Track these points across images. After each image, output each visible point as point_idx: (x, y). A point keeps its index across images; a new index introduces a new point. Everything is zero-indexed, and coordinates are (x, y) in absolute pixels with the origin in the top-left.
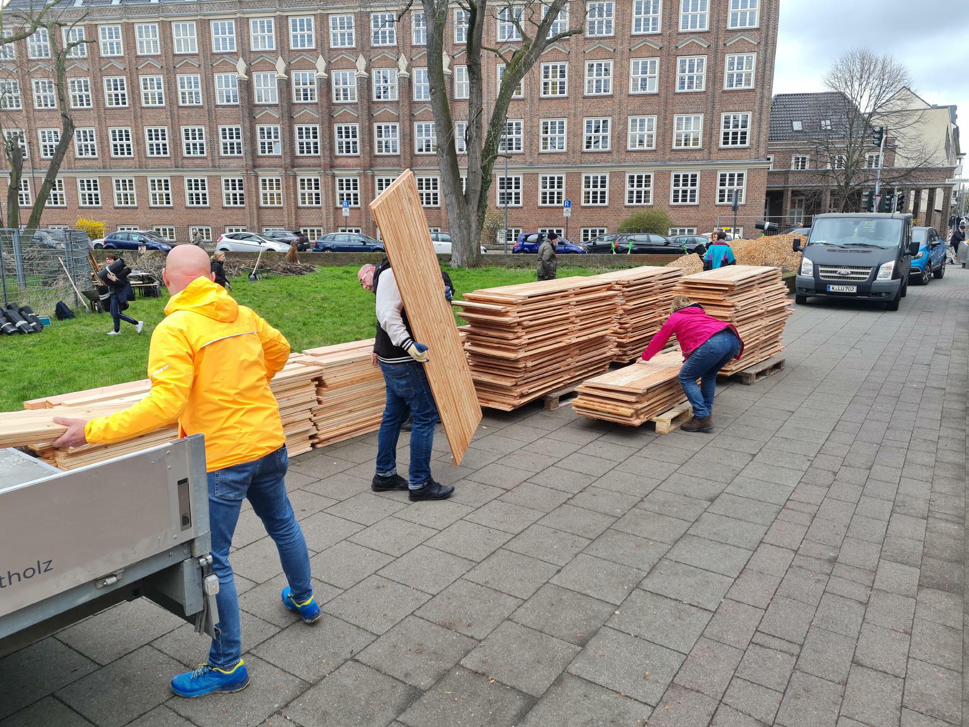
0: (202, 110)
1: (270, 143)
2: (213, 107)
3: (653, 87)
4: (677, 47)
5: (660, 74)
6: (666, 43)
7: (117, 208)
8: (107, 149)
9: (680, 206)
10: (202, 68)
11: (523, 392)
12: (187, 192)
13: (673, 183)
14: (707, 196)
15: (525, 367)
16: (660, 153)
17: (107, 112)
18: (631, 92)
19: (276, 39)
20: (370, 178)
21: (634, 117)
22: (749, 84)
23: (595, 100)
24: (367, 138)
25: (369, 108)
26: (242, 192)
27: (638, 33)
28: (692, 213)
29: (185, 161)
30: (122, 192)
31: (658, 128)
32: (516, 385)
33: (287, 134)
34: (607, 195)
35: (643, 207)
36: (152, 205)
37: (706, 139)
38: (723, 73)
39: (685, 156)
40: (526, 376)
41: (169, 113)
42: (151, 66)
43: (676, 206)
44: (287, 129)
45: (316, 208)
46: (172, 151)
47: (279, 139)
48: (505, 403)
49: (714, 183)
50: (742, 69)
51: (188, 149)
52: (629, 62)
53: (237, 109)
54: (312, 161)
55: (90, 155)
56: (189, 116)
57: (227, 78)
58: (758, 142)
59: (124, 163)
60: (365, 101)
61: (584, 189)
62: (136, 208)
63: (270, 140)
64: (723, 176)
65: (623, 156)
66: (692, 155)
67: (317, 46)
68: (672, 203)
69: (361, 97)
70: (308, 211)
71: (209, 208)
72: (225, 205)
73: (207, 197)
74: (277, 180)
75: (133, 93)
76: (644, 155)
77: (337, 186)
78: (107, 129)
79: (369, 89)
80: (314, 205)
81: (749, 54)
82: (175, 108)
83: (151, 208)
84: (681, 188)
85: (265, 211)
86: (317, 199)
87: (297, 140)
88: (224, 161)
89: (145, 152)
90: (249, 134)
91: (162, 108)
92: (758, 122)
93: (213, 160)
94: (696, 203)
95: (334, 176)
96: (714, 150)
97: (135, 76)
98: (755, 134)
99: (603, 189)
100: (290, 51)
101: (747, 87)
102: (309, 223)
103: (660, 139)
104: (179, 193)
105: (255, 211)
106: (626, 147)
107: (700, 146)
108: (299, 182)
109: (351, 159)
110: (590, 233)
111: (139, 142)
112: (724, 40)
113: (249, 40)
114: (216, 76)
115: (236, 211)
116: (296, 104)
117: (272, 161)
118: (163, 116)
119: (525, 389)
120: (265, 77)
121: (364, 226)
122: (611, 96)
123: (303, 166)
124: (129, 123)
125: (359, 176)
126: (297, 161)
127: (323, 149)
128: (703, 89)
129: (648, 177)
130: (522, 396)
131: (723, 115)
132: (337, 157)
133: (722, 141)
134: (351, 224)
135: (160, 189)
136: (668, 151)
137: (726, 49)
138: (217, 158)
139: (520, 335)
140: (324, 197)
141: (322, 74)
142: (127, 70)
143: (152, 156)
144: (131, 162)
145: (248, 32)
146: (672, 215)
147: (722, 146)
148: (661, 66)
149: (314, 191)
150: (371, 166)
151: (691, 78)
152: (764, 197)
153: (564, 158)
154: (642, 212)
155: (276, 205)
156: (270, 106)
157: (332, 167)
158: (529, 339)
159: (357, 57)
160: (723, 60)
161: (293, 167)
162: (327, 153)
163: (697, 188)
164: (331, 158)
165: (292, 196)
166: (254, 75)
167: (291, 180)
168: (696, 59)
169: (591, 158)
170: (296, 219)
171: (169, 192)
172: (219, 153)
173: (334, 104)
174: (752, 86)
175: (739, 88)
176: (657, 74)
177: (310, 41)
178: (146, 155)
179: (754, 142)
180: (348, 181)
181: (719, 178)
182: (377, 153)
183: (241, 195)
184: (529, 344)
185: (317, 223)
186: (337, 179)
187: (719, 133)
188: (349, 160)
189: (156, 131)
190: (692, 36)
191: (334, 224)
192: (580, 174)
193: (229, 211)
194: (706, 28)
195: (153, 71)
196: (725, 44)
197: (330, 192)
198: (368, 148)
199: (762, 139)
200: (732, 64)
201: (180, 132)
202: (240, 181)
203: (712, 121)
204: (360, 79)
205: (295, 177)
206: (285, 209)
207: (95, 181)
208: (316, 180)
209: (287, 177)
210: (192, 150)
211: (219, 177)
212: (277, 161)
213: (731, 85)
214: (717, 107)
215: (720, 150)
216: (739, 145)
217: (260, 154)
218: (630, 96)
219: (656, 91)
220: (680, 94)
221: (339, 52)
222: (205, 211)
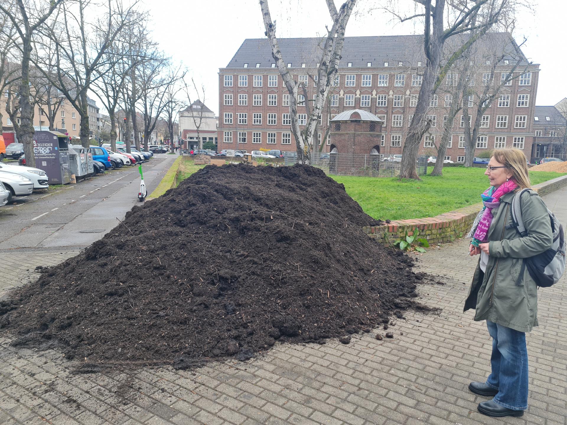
8: (266, 121)
13: (496, 140)
14: (509, 145)
17: (268, 107)
31: (490, 120)
35: (483, 149)
37: (509, 125)
38: (516, 101)
39: (501, 130)
49: (511, 141)
50: (524, 100)
59: (272, 127)
61: (460, 142)
64: (515, 138)
66: (504, 130)
67: (356, 86)
78: (267, 114)
81: (527, 95)
84: (499, 142)
91: (288, 106)
92: (529, 119)
96: (512, 128)
97: (280, 95)
98: (528, 124)
100: (345, 87)
107: (506, 127)
111: (279, 119)
112: (517, 89)
124: (276, 112)
128: (509, 106)
131: (516, 116)
133: (515, 125)
137: (518, 92)
144: (275, 127)
147: (515, 127)
151: (504, 102)
152: (531, 146)
160: (517, 96)
163: (505, 142)
168: (506, 95)
174: (527, 106)
175: (522, 106)
177: (353, 84)
179: (528, 126)
187: (514, 122)
194: (511, 85)
199: (531, 126)
200: (520, 98)
203: (512, 118)
207: (260, 134)
213: (519, 105)
214: (514, 113)
215: (514, 129)
216: (522, 127)
220: (499, 108)
221: (365, 88)
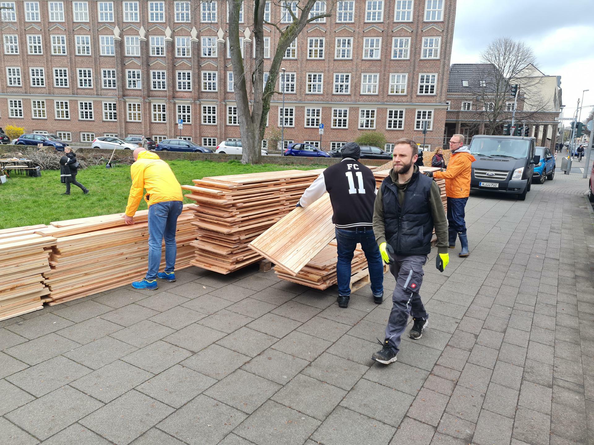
0: (91, 58)
1: (134, 81)
2: (98, 57)
3: (377, 56)
4: (392, 31)
5: (382, 47)
6: (386, 28)
7: (33, 119)
8: (28, 81)
9: (393, 130)
10: (92, 31)
11: (238, 259)
12: (80, 110)
13: (388, 115)
14: (409, 124)
15: (239, 239)
16: (381, 96)
17: (29, 57)
18: (364, 58)
19: (140, 15)
20: (198, 105)
21: (365, 74)
22: (437, 56)
23: (341, 62)
24: (196, 80)
25: (199, 61)
26: (115, 111)
27: (369, 21)
28: (400, 134)
29: (79, 91)
30: (37, 109)
31: (380, 81)
32: (232, 253)
33: (145, 76)
34: (347, 122)
35: (369, 130)
36: (57, 118)
37: (410, 89)
38: (420, 49)
39: (396, 99)
40: (241, 246)
41: (69, 60)
42: (58, 29)
43: (390, 130)
44: (146, 72)
45: (163, 123)
46: (71, 84)
47: (140, 79)
48: (223, 268)
49: (413, 117)
50: (432, 46)
51: (81, 83)
52: (363, 39)
53: (113, 58)
54: (161, 93)
55: (17, 85)
56: (82, 62)
57: (107, 38)
58: (441, 92)
59: (39, 90)
60: (196, 58)
61: (333, 118)
62: (46, 120)
63: (134, 79)
64: (419, 112)
65: (358, 98)
66: (400, 99)
67: (166, 21)
68: (387, 128)
69: (193, 54)
70: (158, 125)
71: (94, 121)
72: (104, 120)
73: (93, 114)
74: (139, 105)
75: (46, 45)
76: (370, 98)
77: (177, 110)
78: (28, 69)
79: (199, 50)
80: (162, 121)
81: (437, 38)
82: (73, 57)
83: (56, 120)
84: (393, 119)
85: (130, 124)
86: (164, 118)
87: (152, 80)
88: (104, 91)
89: (53, 84)
90: (120, 75)
91: (65, 56)
92: (441, 80)
93: (97, 91)
94: (402, 128)
95: (175, 104)
96: (414, 96)
97: (47, 34)
98: (439, 88)
99: (345, 118)
100: (148, 23)
101: (435, 58)
102: (158, 133)
103: (381, 88)
104: (75, 110)
105: (123, 124)
106: (360, 92)
107: (405, 93)
108: (152, 107)
109: (187, 93)
110: (336, 145)
111: (49, 77)
112: (422, 28)
113: (122, 14)
114: (100, 37)
115: (111, 124)
116: (152, 57)
117: (135, 93)
118: (66, 61)
119: (240, 257)
120: (132, 39)
121: (193, 136)
122: (352, 60)
123: (155, 97)
124: (43, 65)
125: (191, 104)
126: (151, 93)
127: (168, 86)
128: (408, 58)
129: (373, 111)
130: (238, 262)
131: (420, 75)
132: (178, 92)
133: (419, 90)
134: (185, 135)
135: (62, 108)
136: (385, 96)
137: (423, 34)
138: (100, 89)
139: (234, 214)
140: (168, 116)
141: (169, 38)
142: (43, 31)
143: (58, 86)
144: (44, 90)
145: (122, 10)
146: (387, 136)
147: (419, 94)
148: (382, 42)
149: (162, 113)
150: (199, 98)
151: (401, 51)
152: (444, 126)
153: (321, 97)
154: (369, 133)
155: (137, 121)
156: (134, 57)
157: (174, 97)
158: (242, 217)
159: (192, 28)
160: (421, 41)
161: (149, 97)
162: (171, 89)
163: (403, 119)
164: (173, 92)
165: (148, 115)
166: (125, 37)
167: (147, 105)
168: (404, 39)
169: (338, 98)
170: (150, 130)
171: (68, 110)
172: (101, 86)
173: (176, 58)
174: (438, 58)
175: (430, 58)
176: (380, 47)
177: (162, 17)
178: (53, 86)
179: (439, 92)
180: (184, 107)
181: (417, 113)
182: (203, 90)
183: (115, 113)
184: (242, 221)
185: (163, 133)
186: (177, 106)
187: (417, 85)
188: (185, 94)
189: (61, 71)
190: (402, 25)
191: (175, 134)
192: (331, 108)
193: (107, 124)
194: (411, 20)
195: (59, 32)
196: (422, 31)
197: (172, 114)
198: (197, 86)
199: (443, 91)
200: (426, 43)
201: (76, 72)
202: (114, 104)
203: (413, 78)
204: (193, 43)
205: (150, 103)
206: (143, 123)
207: (20, 102)
208: (164, 106)
209: (145, 103)
210: (83, 84)
211: (101, 102)
212: (139, 93)
213: (425, 56)
214: (417, 69)
215: (418, 96)
216: (429, 94)
217: (128, 88)
218: (363, 60)
219: (379, 58)
220: (394, 60)
221: (180, 25)
222: (91, 123)
